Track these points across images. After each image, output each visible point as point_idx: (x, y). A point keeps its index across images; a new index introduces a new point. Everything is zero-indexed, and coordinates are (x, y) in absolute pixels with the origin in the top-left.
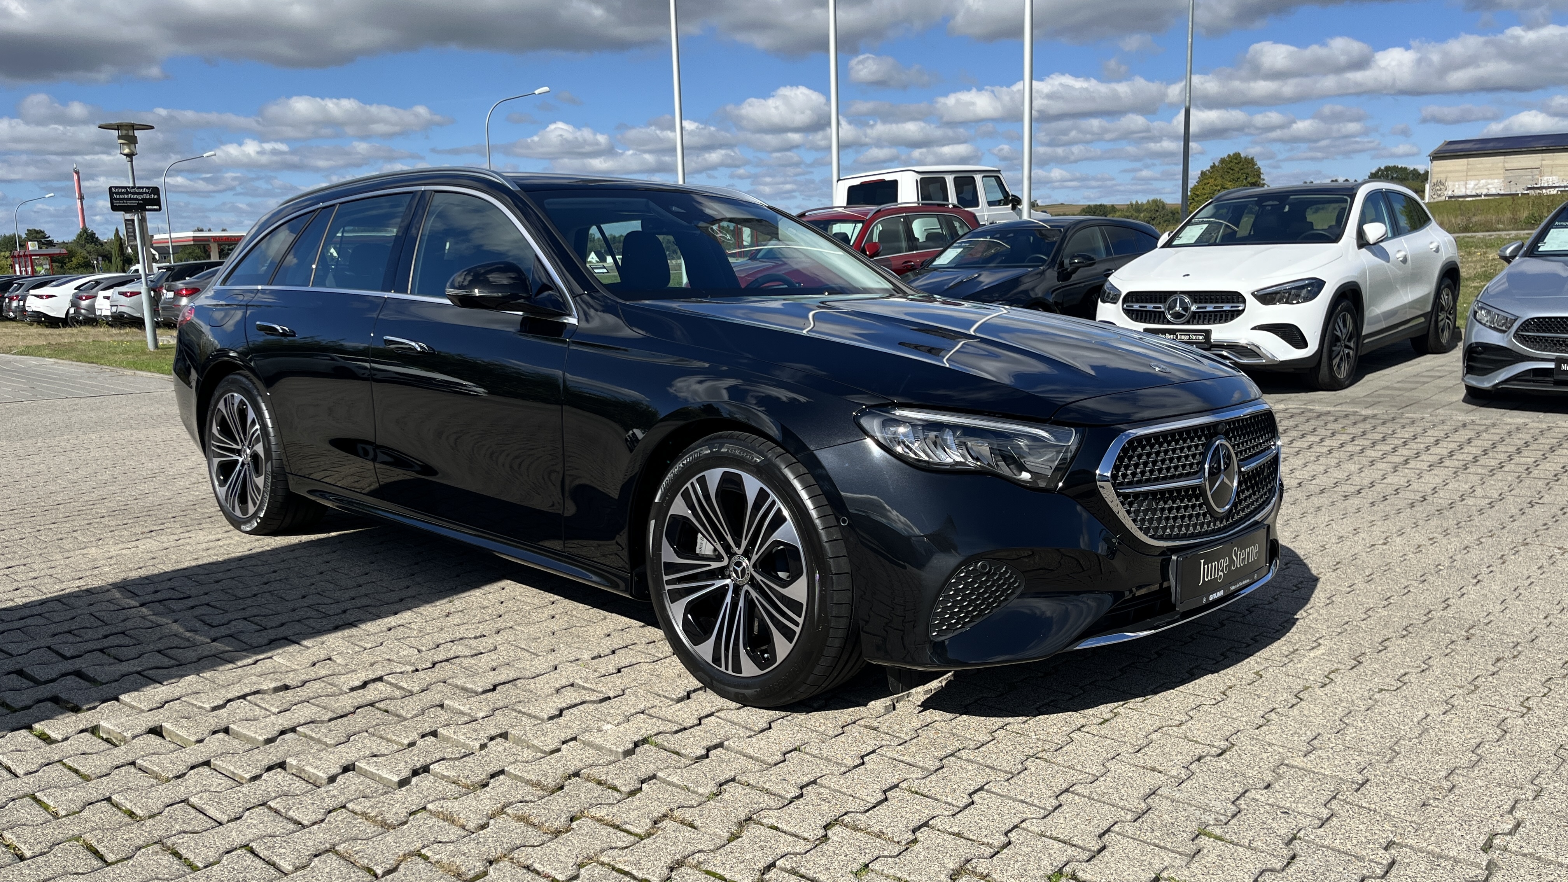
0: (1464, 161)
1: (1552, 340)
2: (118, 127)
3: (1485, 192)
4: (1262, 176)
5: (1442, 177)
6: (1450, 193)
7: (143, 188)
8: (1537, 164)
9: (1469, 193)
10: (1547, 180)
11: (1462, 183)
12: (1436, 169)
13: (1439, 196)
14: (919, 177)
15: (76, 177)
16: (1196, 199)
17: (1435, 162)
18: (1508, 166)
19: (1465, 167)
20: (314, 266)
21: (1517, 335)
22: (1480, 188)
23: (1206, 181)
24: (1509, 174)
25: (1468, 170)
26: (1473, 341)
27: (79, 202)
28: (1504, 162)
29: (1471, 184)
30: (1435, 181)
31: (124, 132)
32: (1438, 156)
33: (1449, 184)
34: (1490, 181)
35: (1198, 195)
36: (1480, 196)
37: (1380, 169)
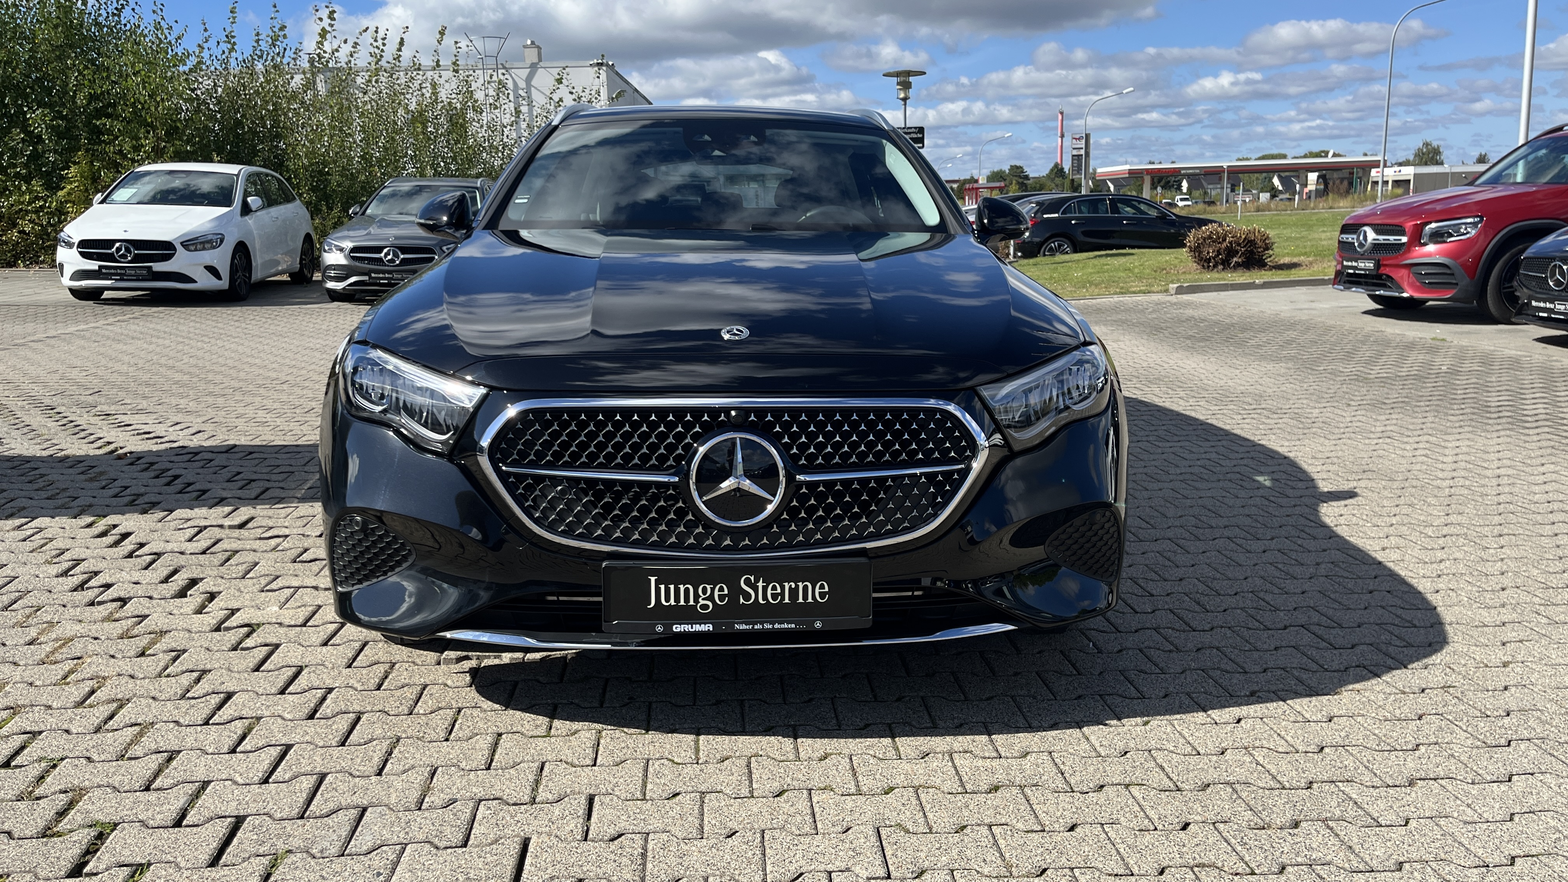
2: (897, 74)
7: (911, 128)
15: (1060, 117)
27: (1060, 140)
31: (902, 79)
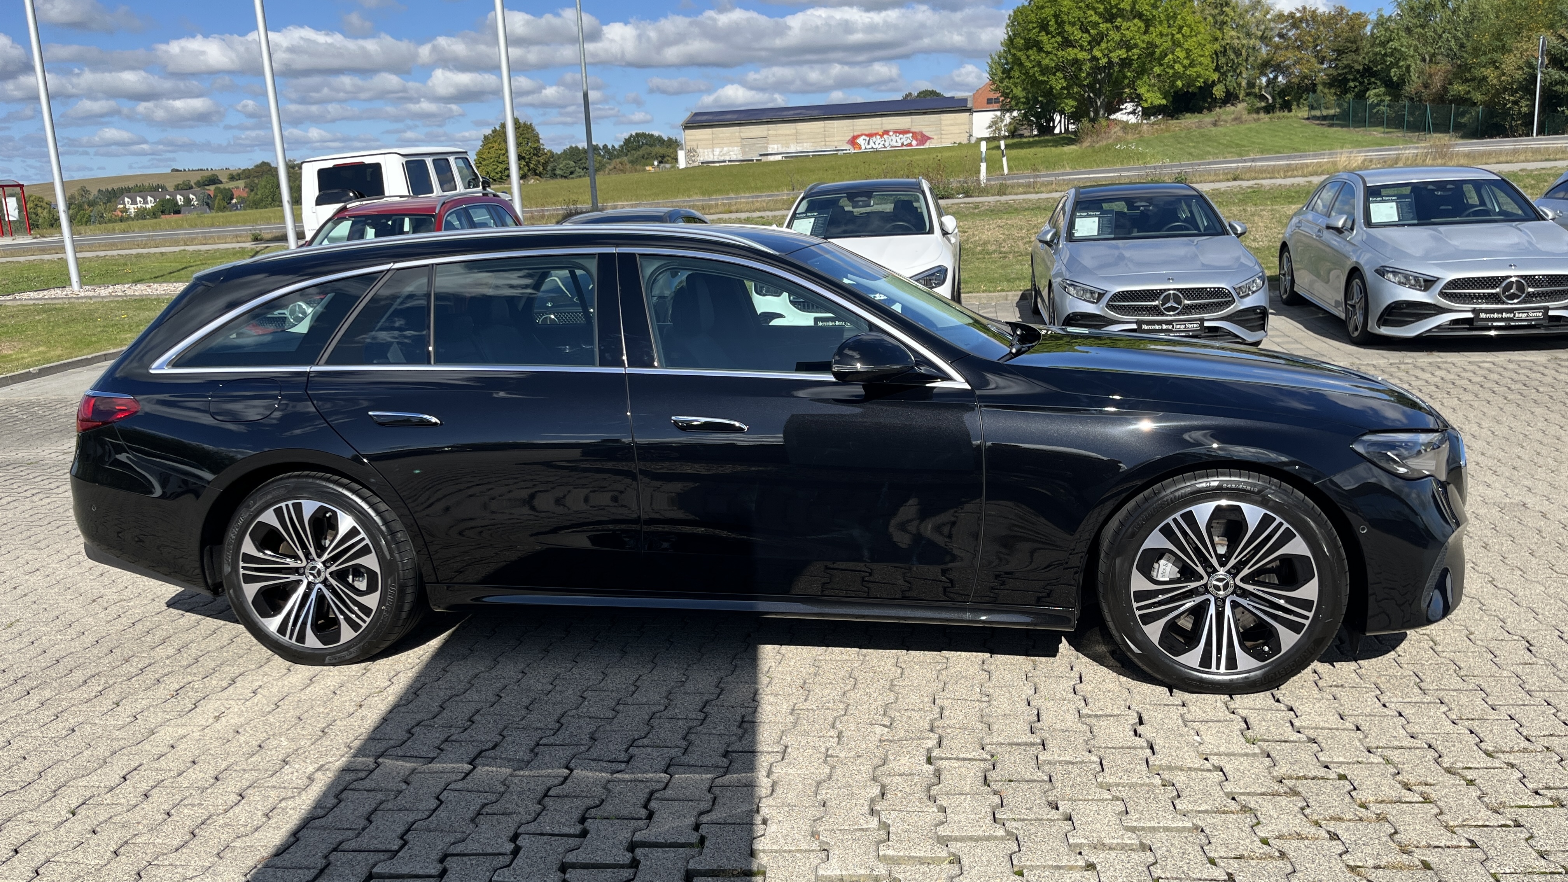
0: (708, 131)
1: (1133, 307)
3: (727, 158)
4: (541, 141)
5: (694, 144)
6: (702, 159)
8: (764, 134)
9: (716, 159)
10: (773, 148)
11: (710, 150)
12: (688, 138)
13: (694, 161)
14: (404, 160)
16: (483, 163)
17: (687, 131)
18: (744, 135)
19: (710, 137)
20: (431, 348)
21: (1109, 306)
22: (724, 155)
23: (490, 145)
24: (745, 142)
25: (713, 139)
26: (1070, 312)
28: (740, 132)
29: (717, 151)
30: (688, 148)
32: (689, 125)
33: (700, 151)
34: (731, 149)
35: (484, 159)
36: (725, 161)
37: (631, 136)
